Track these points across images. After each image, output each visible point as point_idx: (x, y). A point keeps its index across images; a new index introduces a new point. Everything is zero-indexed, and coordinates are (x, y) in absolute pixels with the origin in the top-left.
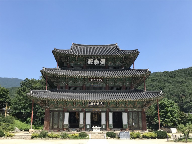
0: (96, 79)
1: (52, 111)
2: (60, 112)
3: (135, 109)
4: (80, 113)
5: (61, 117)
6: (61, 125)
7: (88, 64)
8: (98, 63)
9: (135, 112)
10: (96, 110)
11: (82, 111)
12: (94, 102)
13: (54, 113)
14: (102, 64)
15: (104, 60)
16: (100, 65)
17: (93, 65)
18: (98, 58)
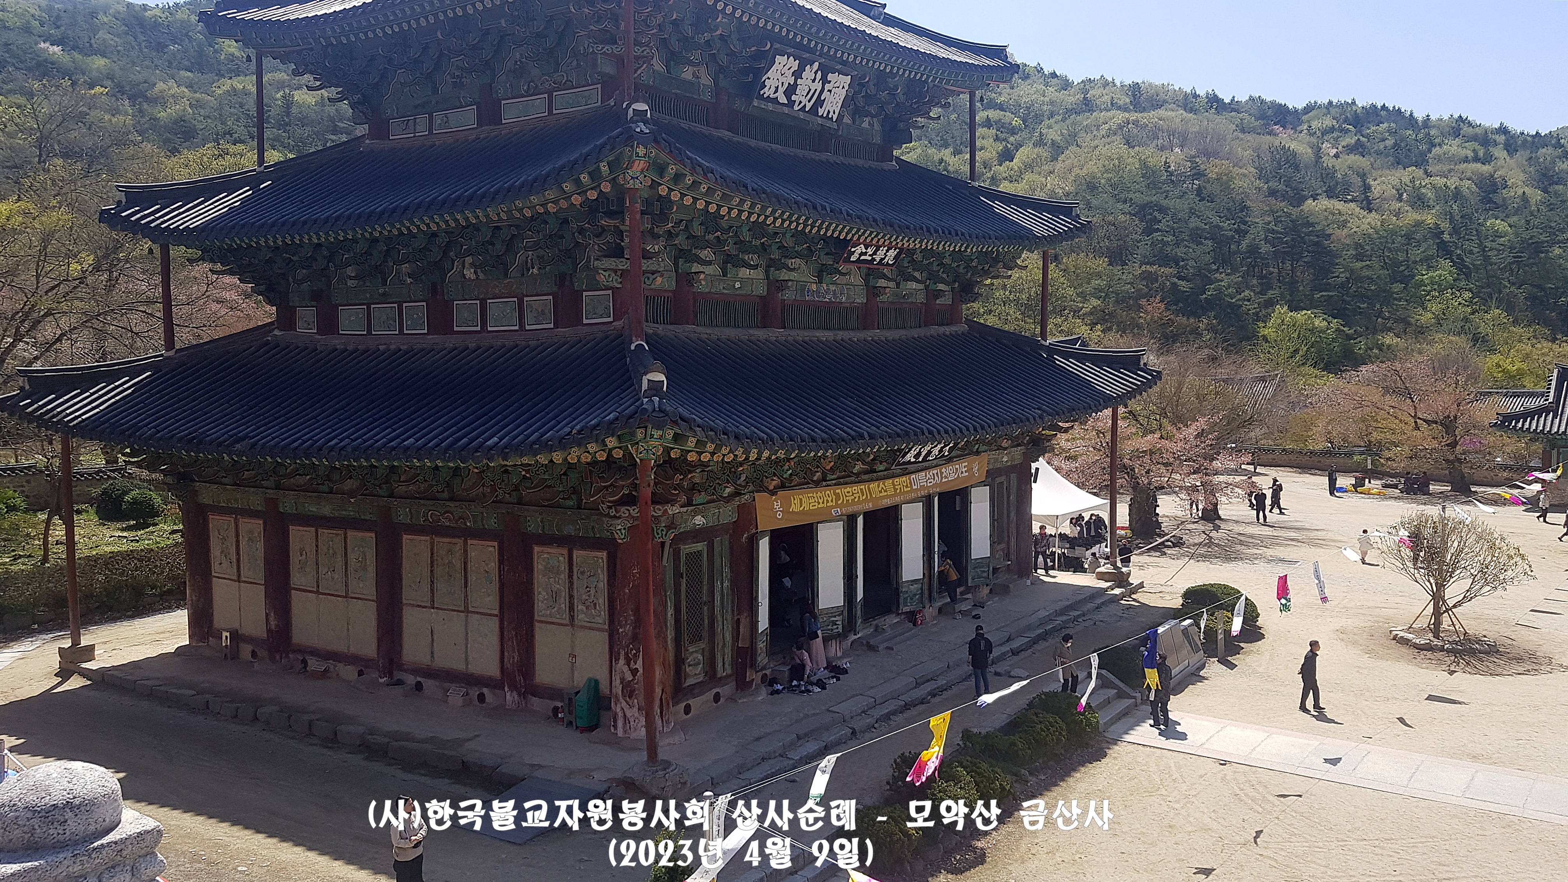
0: (876, 252)
3: (1005, 460)
6: (723, 646)
7: (764, 98)
8: (809, 101)
9: (1000, 472)
13: (684, 550)
14: (829, 112)
15: (848, 80)
16: (817, 114)
17: (784, 109)
18: (827, 62)
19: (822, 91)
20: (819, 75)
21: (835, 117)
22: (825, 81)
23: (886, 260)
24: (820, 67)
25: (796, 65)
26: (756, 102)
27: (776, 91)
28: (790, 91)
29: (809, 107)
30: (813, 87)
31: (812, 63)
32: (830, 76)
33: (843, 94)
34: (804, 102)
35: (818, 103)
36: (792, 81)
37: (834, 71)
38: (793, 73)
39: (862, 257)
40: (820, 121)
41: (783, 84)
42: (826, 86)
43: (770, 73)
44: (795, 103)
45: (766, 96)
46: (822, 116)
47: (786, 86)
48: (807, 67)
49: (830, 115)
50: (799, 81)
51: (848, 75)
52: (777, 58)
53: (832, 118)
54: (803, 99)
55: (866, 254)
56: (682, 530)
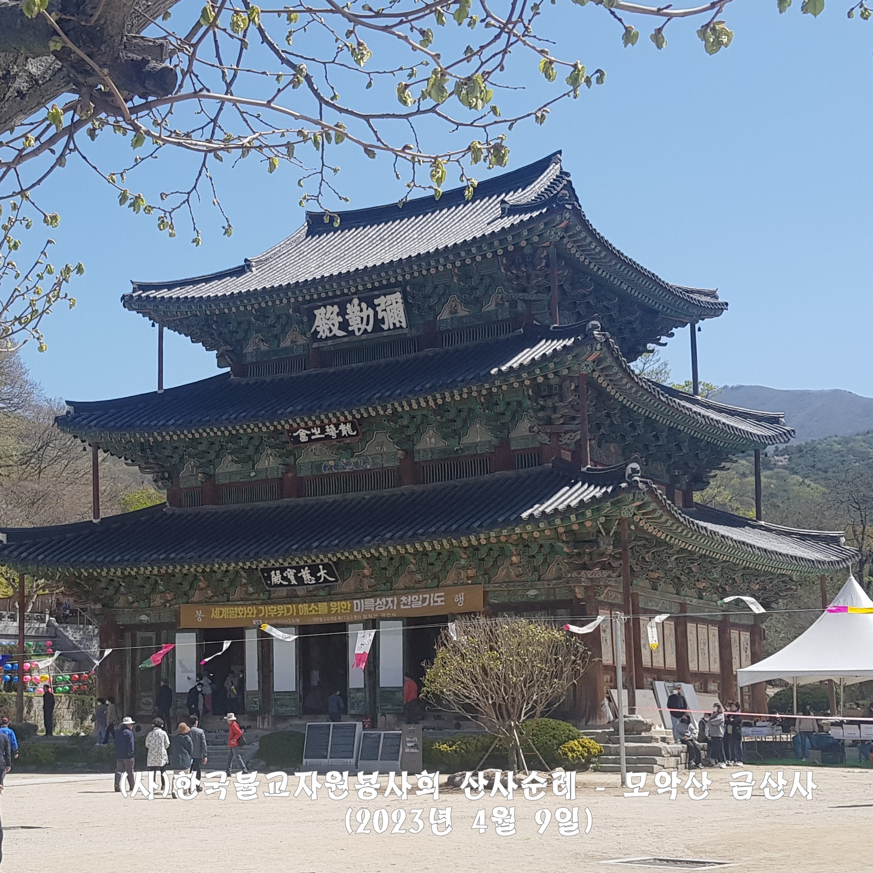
0: (323, 430)
1: (127, 628)
2: (164, 634)
3: (532, 593)
7: (320, 339)
8: (367, 324)
12: (285, 569)
13: (139, 635)
14: (394, 324)
15: (398, 295)
16: (383, 330)
17: (346, 339)
18: (362, 295)
19: (376, 313)
20: (364, 305)
21: (404, 325)
22: (374, 307)
23: (344, 433)
24: (361, 300)
25: (336, 309)
26: (315, 345)
27: (331, 331)
28: (344, 325)
29: (370, 328)
30: (364, 315)
31: (350, 301)
32: (376, 302)
33: (401, 307)
34: (363, 327)
35: (379, 322)
36: (340, 319)
37: (378, 296)
38: (338, 315)
39: (313, 437)
40: (385, 334)
41: (333, 324)
42: (378, 309)
43: (316, 323)
44: (353, 331)
45: (324, 337)
46: (389, 329)
47: (337, 325)
48: (348, 305)
49: (398, 325)
50: (347, 317)
51: (395, 292)
52: (315, 312)
53: (401, 327)
54: (360, 326)
55: (314, 434)
56: (132, 623)
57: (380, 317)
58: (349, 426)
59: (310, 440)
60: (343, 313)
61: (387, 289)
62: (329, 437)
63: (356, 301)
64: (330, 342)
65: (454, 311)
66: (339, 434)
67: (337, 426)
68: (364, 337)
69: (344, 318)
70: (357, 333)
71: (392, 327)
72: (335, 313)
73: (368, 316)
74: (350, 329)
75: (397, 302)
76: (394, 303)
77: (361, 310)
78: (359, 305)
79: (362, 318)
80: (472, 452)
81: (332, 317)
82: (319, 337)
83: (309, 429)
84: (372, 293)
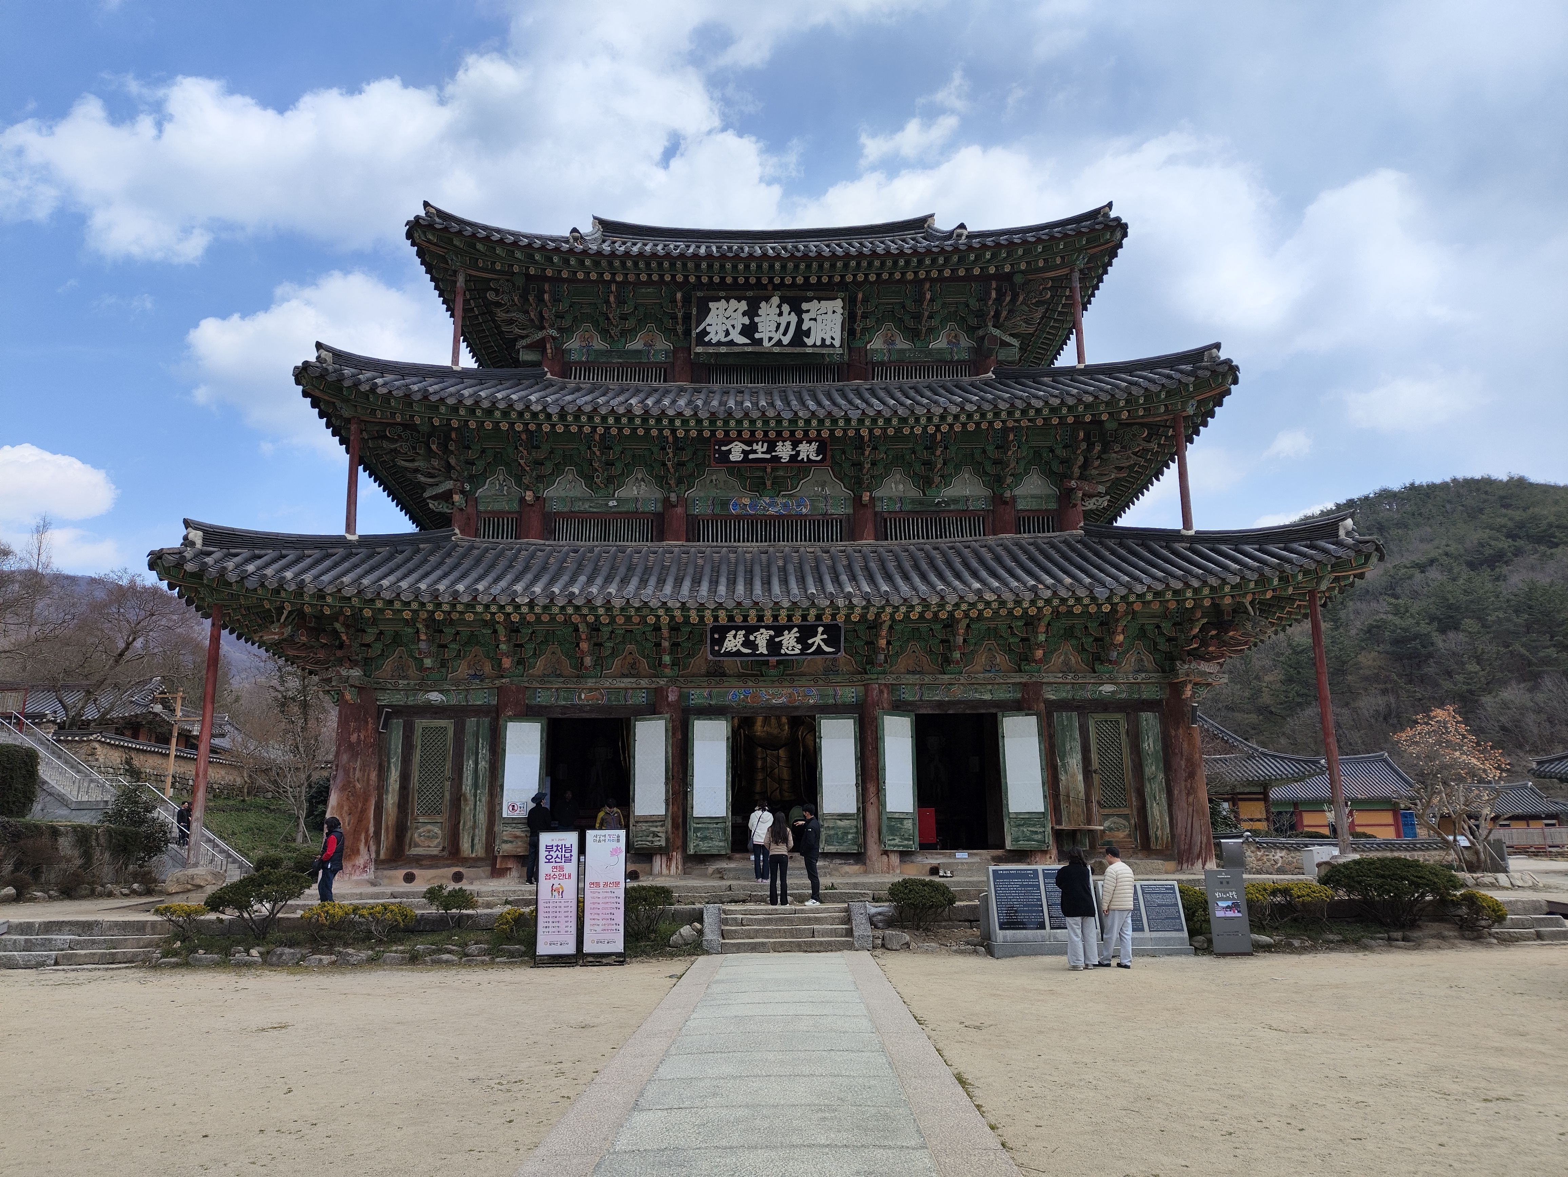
0: (772, 448)
1: (397, 711)
2: (471, 723)
3: (1108, 688)
4: (639, 725)
5: (476, 763)
6: (474, 827)
7: (709, 344)
8: (784, 334)
9: (1104, 705)
10: (774, 696)
11: (651, 710)
12: (756, 629)
13: (420, 724)
14: (823, 340)
15: (839, 303)
16: (805, 345)
17: (746, 349)
18: (788, 294)
19: (800, 322)
20: (786, 308)
21: (837, 343)
22: (799, 312)
23: (803, 456)
24: (783, 300)
25: (743, 306)
26: (699, 349)
27: (727, 333)
28: (749, 330)
29: (786, 340)
30: (783, 321)
31: (767, 299)
32: (805, 306)
33: (838, 319)
34: (777, 337)
35: (801, 334)
36: (746, 321)
37: (809, 300)
38: (744, 314)
39: (751, 456)
40: (809, 350)
41: (733, 326)
42: (804, 316)
43: (708, 320)
44: (761, 340)
45: (714, 341)
46: (814, 345)
47: (739, 328)
48: (763, 304)
49: (828, 342)
50: (756, 319)
51: (835, 299)
52: (711, 304)
53: (832, 345)
54: (773, 334)
55: (755, 452)
56: (410, 703)
57: (805, 327)
58: (814, 445)
59: (746, 459)
60: (752, 312)
61: (824, 292)
62: (777, 459)
63: (775, 300)
64: (723, 349)
65: (890, 341)
66: (793, 458)
67: (795, 444)
68: (777, 350)
69: (751, 319)
70: (766, 343)
71: (819, 343)
72: (740, 311)
73: (789, 324)
74: (757, 336)
75: (834, 312)
76: (830, 312)
77: (780, 314)
78: (779, 306)
79: (779, 325)
80: (960, 507)
81: (734, 315)
82: (707, 339)
83: (749, 443)
84: (803, 293)
